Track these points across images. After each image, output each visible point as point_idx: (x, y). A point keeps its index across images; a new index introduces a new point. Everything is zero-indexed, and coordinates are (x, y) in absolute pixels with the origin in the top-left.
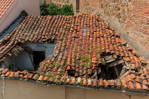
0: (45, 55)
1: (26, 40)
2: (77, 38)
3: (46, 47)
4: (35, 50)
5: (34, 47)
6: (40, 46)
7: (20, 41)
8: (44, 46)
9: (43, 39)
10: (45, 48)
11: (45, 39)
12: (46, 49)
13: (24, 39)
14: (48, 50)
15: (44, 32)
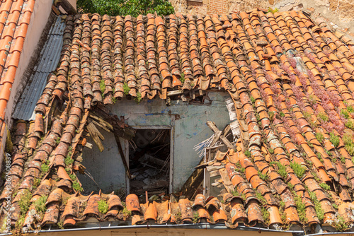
0: (172, 141)
1: (119, 94)
2: (289, 82)
3: (176, 115)
4: (138, 128)
5: (136, 118)
6: (157, 114)
7: (97, 97)
8: (170, 112)
9: (169, 89)
10: (173, 117)
11: (176, 88)
12: (177, 123)
13: (112, 93)
14: (183, 126)
15: (162, 66)
